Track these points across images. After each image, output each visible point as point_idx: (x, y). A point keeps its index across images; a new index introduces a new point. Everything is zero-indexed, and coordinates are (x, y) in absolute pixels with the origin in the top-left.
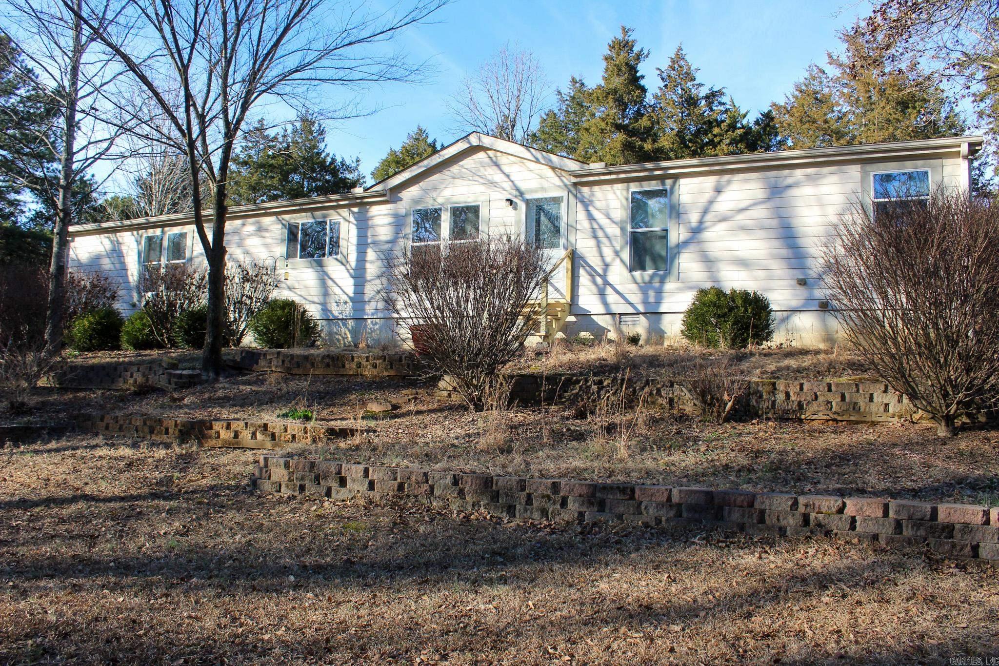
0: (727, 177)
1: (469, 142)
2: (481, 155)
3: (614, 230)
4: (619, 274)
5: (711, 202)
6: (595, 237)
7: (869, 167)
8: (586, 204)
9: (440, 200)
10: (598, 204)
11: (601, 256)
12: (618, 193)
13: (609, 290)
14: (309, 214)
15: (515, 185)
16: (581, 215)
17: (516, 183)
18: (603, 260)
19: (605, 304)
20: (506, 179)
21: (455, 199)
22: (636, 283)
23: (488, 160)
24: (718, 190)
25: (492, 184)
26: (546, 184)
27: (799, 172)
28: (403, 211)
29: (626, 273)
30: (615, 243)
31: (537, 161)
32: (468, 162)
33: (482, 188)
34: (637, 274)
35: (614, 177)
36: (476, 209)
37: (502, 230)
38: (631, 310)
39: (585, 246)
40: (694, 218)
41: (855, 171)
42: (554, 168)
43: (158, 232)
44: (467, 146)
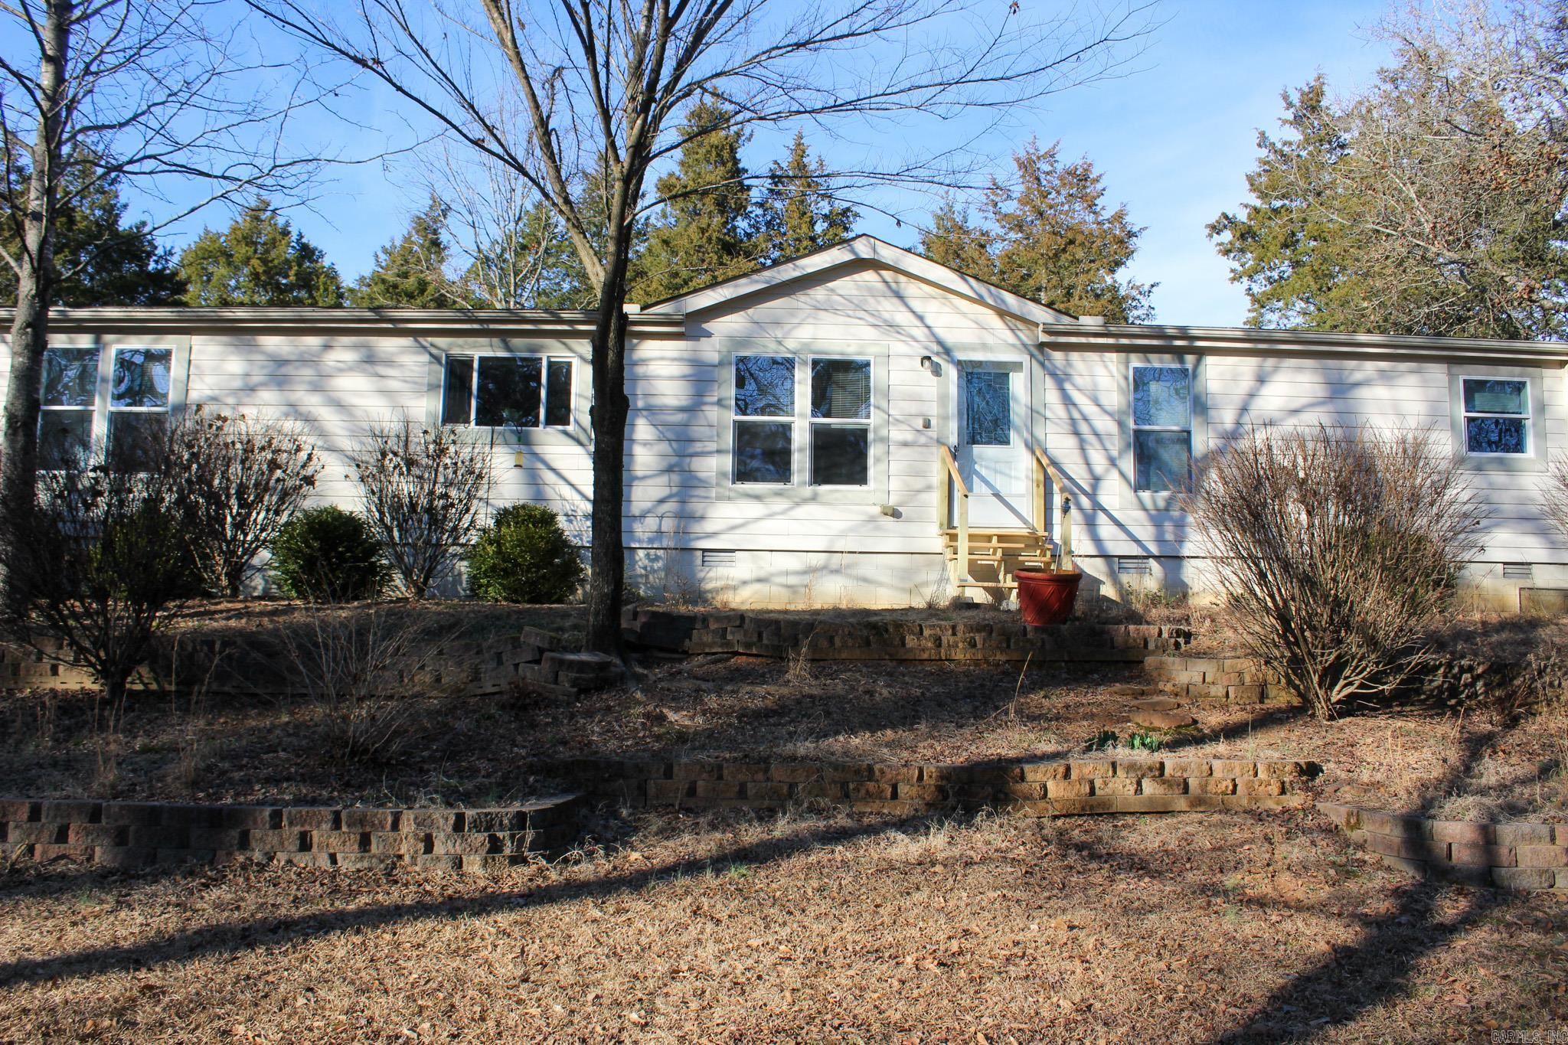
0: (1270, 362)
1: (853, 251)
2: (869, 276)
3: (1106, 425)
4: (1116, 494)
5: (1252, 395)
6: (1076, 433)
8: (1060, 379)
9: (791, 344)
10: (1078, 380)
11: (1088, 464)
12: (1113, 368)
13: (1102, 518)
14: (496, 341)
15: (933, 334)
16: (1052, 396)
17: (937, 331)
18: (1091, 471)
19: (1097, 540)
20: (918, 323)
21: (820, 345)
22: (1145, 509)
23: (881, 286)
24: (1261, 380)
25: (892, 326)
26: (990, 340)
27: (1370, 366)
28: (713, 357)
29: (1129, 494)
30: (1109, 446)
31: (980, 301)
32: (844, 285)
33: (870, 333)
34: (1146, 495)
35: (1111, 341)
36: (868, 364)
37: (913, 408)
38: (1135, 550)
39: (1060, 444)
40: (1227, 418)
41: (1437, 372)
42: (1003, 313)
43: (84, 341)
44: (848, 256)
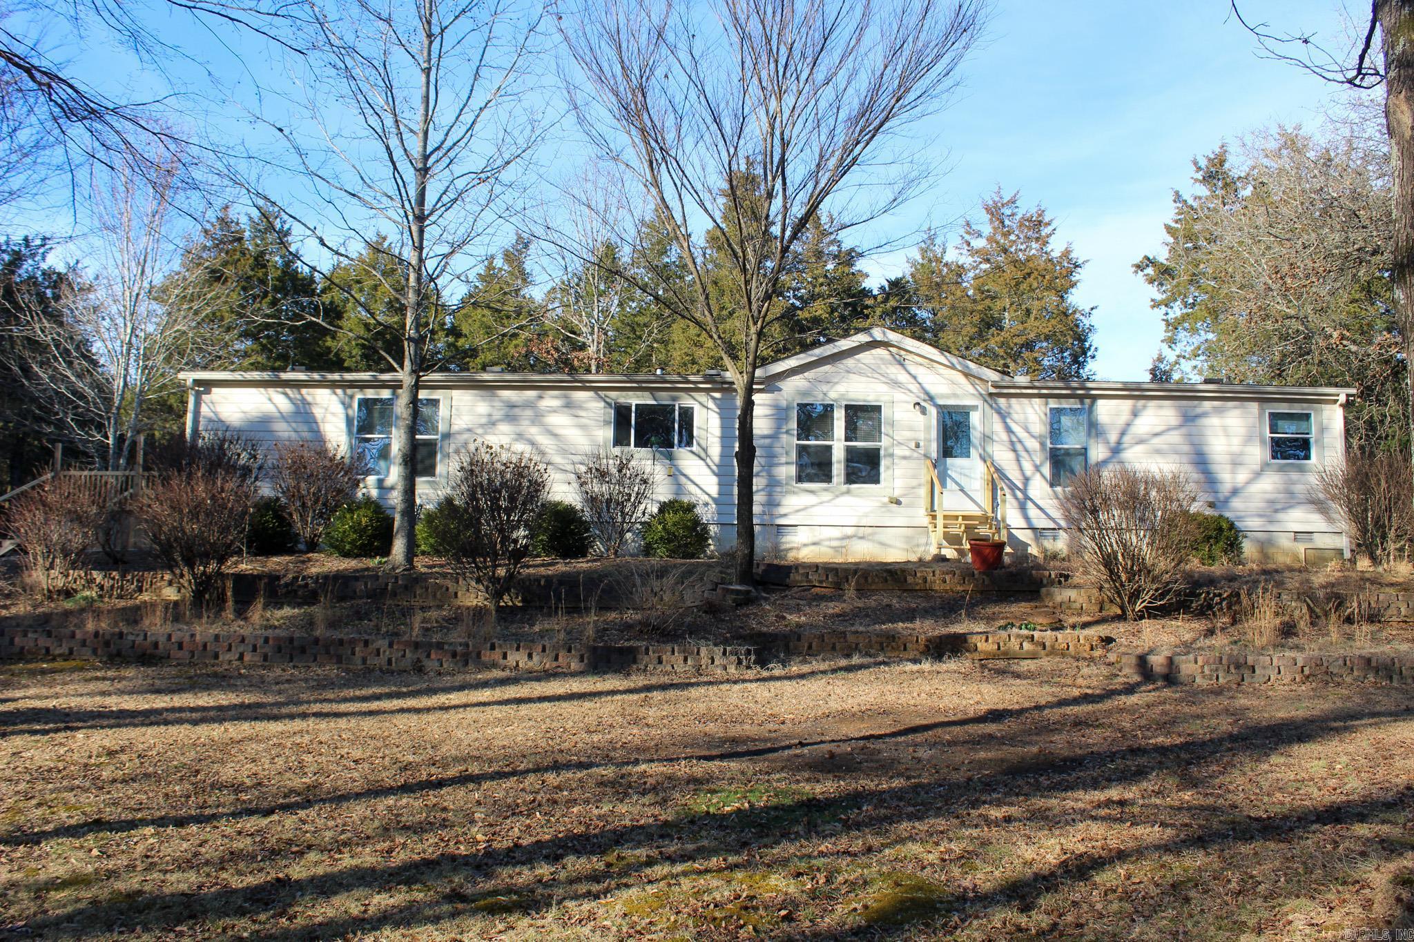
0: (1141, 403)
1: (871, 336)
2: (880, 352)
3: (1033, 444)
4: (1039, 489)
5: (1128, 425)
6: (1015, 450)
7: (1266, 405)
8: (1003, 416)
9: (833, 395)
10: (1015, 416)
11: (1021, 469)
12: (1037, 407)
13: (1030, 505)
14: (647, 394)
15: (923, 388)
16: (998, 427)
17: (925, 386)
18: (1023, 474)
19: (1027, 518)
20: (912, 380)
21: (852, 395)
22: (1057, 498)
23: (889, 357)
24: (1135, 414)
25: (896, 384)
26: (959, 392)
27: (1207, 405)
28: (784, 404)
29: (1047, 487)
30: (1034, 458)
31: (953, 367)
32: (865, 357)
33: (884, 388)
34: (1059, 489)
35: (1035, 391)
36: (878, 409)
37: (908, 434)
38: (1052, 525)
39: (1003, 456)
40: (1113, 438)
41: (1254, 407)
42: (967, 375)
43: (386, 394)
44: (869, 339)
